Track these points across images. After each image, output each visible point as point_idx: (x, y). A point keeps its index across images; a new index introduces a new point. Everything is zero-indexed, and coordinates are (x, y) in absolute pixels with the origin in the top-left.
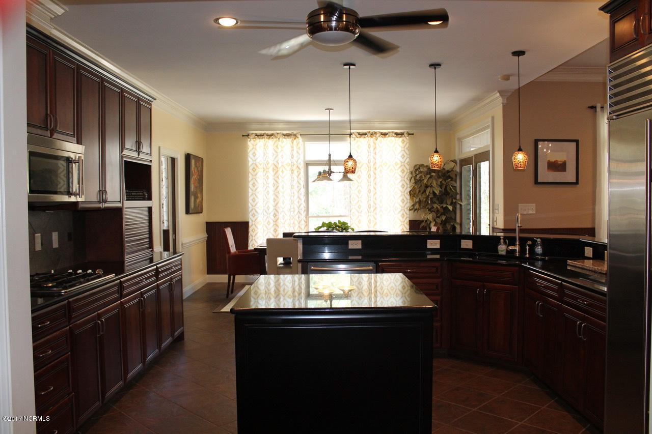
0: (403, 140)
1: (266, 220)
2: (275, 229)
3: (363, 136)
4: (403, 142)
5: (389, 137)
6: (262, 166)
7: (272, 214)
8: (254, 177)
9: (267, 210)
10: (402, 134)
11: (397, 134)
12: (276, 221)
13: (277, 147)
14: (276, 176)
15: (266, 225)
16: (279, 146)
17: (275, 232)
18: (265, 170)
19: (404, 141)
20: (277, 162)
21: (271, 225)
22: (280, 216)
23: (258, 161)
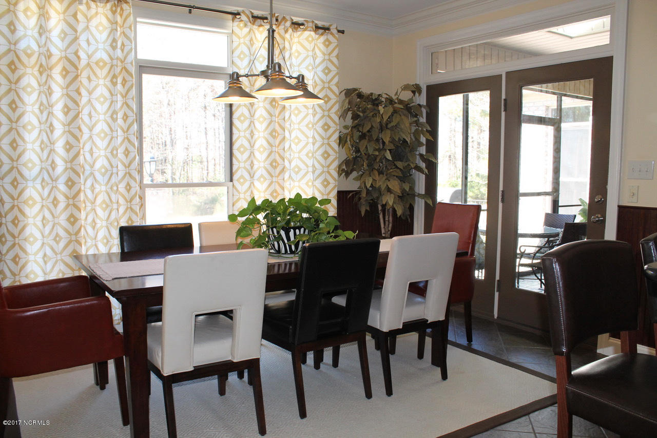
0: (327, 40)
1: (49, 195)
2: (72, 216)
3: (259, 21)
4: (327, 43)
5: (305, 30)
6: (33, 60)
7: (62, 180)
8: (13, 86)
9: (51, 171)
10: (326, 29)
11: (317, 28)
12: (74, 197)
13: (75, 16)
14: (71, 88)
15: (51, 206)
16: (80, 16)
17: (73, 224)
18: (45, 70)
19: (330, 43)
20: (76, 53)
21: (62, 205)
22: (86, 186)
23: (22, 45)
